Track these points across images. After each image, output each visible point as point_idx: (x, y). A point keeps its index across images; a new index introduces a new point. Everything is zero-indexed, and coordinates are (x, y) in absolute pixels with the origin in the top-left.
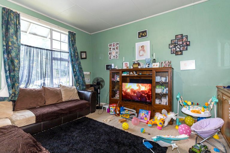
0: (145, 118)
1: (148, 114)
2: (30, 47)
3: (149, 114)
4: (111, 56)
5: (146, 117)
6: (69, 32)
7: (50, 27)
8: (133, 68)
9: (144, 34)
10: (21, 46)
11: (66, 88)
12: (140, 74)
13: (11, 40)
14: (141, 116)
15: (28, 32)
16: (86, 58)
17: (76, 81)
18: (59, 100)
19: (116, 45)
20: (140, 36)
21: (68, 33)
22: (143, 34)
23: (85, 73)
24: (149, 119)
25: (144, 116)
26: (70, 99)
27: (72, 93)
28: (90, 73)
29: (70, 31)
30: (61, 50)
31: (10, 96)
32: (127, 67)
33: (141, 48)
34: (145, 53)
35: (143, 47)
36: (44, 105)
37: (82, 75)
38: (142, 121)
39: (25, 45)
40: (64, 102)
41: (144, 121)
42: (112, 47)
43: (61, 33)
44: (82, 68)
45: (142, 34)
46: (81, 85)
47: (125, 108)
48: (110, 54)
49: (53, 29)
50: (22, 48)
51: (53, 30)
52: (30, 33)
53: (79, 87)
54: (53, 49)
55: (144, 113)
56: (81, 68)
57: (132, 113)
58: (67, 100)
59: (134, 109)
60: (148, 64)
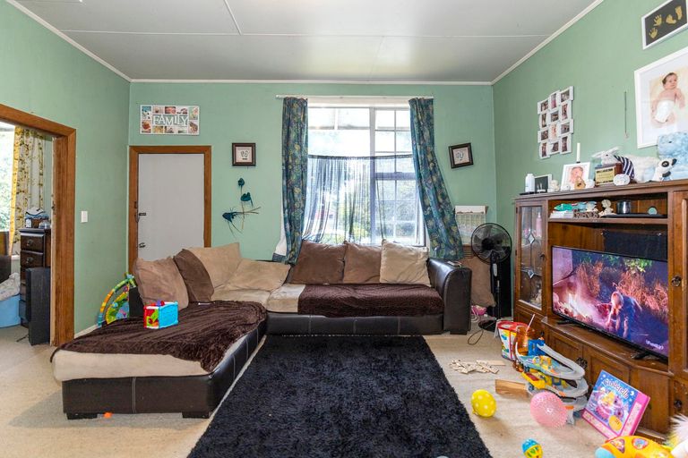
0: (612, 419)
1: (632, 404)
2: (326, 157)
3: (638, 407)
4: (545, 144)
5: (619, 414)
6: (413, 102)
7: (368, 105)
8: (596, 186)
9: (675, 17)
10: (310, 160)
11: (392, 249)
12: (653, 211)
13: (292, 152)
14: (600, 402)
15: (336, 128)
16: (470, 163)
17: (430, 234)
18: (371, 278)
19: (562, 100)
20: (654, 35)
21: (408, 105)
22: (670, 20)
23: (458, 209)
24: (629, 428)
25: (612, 407)
26: (399, 281)
27: (408, 263)
28: (487, 208)
29: (414, 97)
30: (395, 152)
31: (287, 254)
32: (579, 185)
33: (661, 87)
34: (682, 105)
35: (668, 79)
36: (340, 282)
37: (448, 217)
38: (598, 424)
39: (319, 157)
40: (383, 284)
41: (604, 429)
42: (550, 111)
43: (395, 109)
44: (447, 196)
45: (664, 19)
46: (443, 246)
47: (545, 348)
48: (543, 138)
49: (377, 105)
50: (312, 165)
51: (375, 109)
52: (339, 128)
53: (438, 251)
54: (377, 155)
55: (614, 394)
56: (445, 197)
57: (569, 376)
58: (390, 281)
59: (582, 362)
60: (665, 164)
